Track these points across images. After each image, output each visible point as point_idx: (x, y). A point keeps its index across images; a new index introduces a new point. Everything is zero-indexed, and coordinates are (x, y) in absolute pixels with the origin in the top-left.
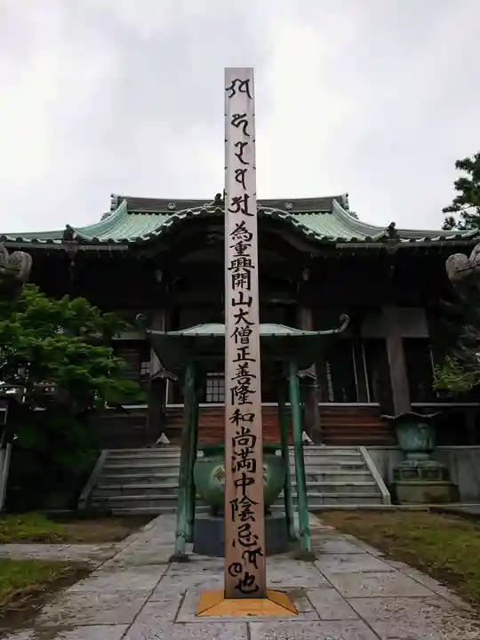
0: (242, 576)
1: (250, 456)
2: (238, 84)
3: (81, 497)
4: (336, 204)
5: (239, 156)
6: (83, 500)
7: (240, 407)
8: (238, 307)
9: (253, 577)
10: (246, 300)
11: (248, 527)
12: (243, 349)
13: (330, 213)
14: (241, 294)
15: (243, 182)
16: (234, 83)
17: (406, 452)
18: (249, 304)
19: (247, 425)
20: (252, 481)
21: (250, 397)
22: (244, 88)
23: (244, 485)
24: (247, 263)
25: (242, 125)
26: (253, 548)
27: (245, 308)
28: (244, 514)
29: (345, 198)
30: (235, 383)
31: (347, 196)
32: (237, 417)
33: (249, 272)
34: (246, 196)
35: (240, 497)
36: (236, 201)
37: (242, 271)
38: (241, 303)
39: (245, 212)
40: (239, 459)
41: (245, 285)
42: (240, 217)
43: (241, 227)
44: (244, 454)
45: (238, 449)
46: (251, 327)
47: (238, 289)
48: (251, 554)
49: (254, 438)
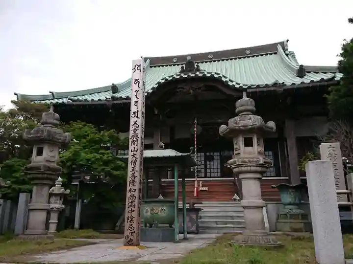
0: (129, 239)
1: (134, 203)
2: (137, 66)
3: (117, 225)
4: (280, 48)
5: (136, 96)
6: (117, 226)
7: (132, 187)
8: (133, 152)
9: (132, 240)
10: (136, 149)
11: (132, 225)
12: (134, 167)
13: (275, 53)
14: (134, 148)
15: (137, 106)
16: (135, 66)
17: (285, 205)
18: (137, 151)
19: (133, 193)
20: (134, 211)
21: (135, 184)
22: (139, 68)
23: (131, 212)
24: (137, 136)
25: (138, 83)
26: (133, 231)
27: (135, 153)
28: (131, 221)
29: (285, 43)
30: (130, 179)
31: (288, 41)
32: (130, 190)
33: (137, 139)
34: (138, 111)
35: (130, 216)
36: (134, 113)
37: (135, 139)
38: (134, 151)
39: (137, 117)
40: (130, 204)
41: (136, 144)
42: (136, 119)
43: (135, 123)
44: (132, 202)
45: (130, 200)
46: (137, 159)
47: (133, 146)
48: (132, 233)
49: (135, 197)
